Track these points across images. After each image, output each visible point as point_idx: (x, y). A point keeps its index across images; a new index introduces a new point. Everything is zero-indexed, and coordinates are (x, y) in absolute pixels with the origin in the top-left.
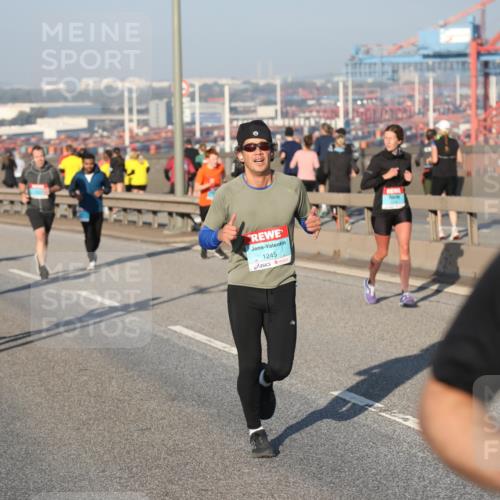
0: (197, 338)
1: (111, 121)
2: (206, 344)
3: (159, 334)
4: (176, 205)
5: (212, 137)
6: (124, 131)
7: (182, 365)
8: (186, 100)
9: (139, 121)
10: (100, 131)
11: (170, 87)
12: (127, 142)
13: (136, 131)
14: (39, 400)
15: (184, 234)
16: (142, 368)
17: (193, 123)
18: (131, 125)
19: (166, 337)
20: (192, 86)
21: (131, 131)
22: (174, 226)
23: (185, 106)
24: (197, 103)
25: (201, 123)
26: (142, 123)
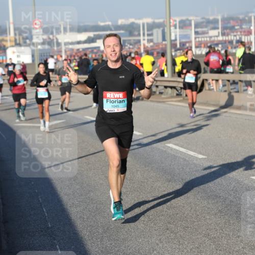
0: (181, 150)
1: (134, 40)
2: (185, 153)
3: (161, 148)
4: (168, 82)
5: (186, 47)
6: (140, 45)
7: (173, 163)
8: (172, 28)
9: (148, 40)
10: (129, 45)
11: (164, 21)
12: (142, 51)
13: (147, 45)
14: (101, 182)
15: (172, 97)
16: (153, 165)
17: (176, 40)
18: (144, 42)
19: (164, 150)
20: (175, 21)
21: (144, 45)
22: (167, 93)
23: (172, 31)
24: (178, 30)
25: (180, 40)
26: (150, 41)
